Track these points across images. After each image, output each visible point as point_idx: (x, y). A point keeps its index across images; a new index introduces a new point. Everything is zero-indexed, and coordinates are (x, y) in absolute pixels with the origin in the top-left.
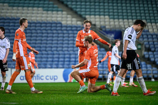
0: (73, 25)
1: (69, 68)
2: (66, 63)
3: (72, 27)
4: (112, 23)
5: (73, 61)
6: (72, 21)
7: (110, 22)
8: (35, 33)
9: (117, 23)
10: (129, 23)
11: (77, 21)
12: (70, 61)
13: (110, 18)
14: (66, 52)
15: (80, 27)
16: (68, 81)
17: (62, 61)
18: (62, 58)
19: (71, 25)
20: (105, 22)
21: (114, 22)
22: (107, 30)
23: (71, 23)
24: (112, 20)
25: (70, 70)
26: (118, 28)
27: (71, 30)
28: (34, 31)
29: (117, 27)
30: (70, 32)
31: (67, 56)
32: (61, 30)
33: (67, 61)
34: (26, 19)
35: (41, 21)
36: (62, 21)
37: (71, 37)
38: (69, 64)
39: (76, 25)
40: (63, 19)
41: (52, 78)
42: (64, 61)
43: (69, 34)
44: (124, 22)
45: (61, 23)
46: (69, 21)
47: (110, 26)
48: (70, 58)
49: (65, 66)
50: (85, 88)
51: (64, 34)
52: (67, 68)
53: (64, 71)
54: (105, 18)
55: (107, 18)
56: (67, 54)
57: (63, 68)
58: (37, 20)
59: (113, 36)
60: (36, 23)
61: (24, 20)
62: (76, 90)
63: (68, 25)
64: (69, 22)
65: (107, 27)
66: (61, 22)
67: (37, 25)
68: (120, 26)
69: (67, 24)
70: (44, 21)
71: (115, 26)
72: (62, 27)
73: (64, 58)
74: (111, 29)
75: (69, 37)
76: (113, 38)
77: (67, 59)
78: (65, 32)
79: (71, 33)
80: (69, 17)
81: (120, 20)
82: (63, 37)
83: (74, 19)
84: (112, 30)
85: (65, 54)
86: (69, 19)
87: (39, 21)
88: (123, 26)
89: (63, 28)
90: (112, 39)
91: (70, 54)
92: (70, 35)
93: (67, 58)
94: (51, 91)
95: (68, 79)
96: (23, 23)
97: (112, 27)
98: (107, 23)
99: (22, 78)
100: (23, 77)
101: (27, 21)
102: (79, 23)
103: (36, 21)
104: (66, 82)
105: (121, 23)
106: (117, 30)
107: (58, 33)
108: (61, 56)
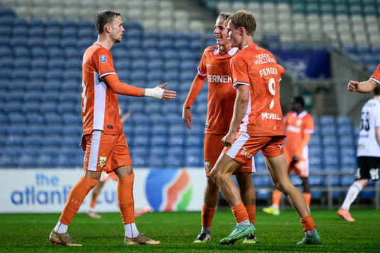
0: (179, 33)
1: (164, 166)
2: (156, 151)
3: (173, 38)
4: (300, 27)
5: (177, 145)
6: (174, 19)
7: (292, 23)
8: (57, 56)
9: (314, 27)
10: (351, 25)
11: (191, 19)
12: (166, 146)
13: (294, 12)
14: (156, 117)
15: (198, 38)
16: (163, 207)
17: (141, 145)
18: (142, 134)
19: (170, 32)
20: (277, 22)
21: (307, 23)
22: (285, 47)
23: (172, 27)
24: (298, 17)
25: (167, 171)
26: (318, 42)
27: (173, 48)
28: (54, 51)
29: (316, 37)
30: (168, 53)
31: (157, 129)
32: (140, 47)
33: (158, 145)
34: (119, 14)
35: (76, 20)
36: (143, 18)
37: (172, 69)
38: (164, 156)
39: (186, 33)
40: (148, 13)
41: (110, 198)
42: (149, 146)
43: (164, 59)
44: (337, 24)
45: (139, 27)
46: (165, 18)
47: (293, 34)
48: (167, 135)
49: (154, 160)
50: (249, 229)
51: (148, 59)
52: (157, 166)
53: (150, 177)
54: (277, 12)
55: (284, 11)
56: (159, 123)
57: (146, 166)
58: (64, 17)
59: (302, 66)
60: (61, 26)
61: (110, 15)
62: (187, 234)
63: (163, 33)
64: (165, 24)
65: (284, 38)
66: (139, 21)
67: (66, 31)
68: (324, 35)
69: (159, 30)
70: (85, 20)
71: (309, 34)
72: (141, 37)
73: (150, 135)
74: (296, 44)
75: (164, 69)
76: (303, 75)
77: (157, 140)
78: (152, 53)
79: (172, 58)
80: (166, 8)
81: (326, 18)
82: (147, 70)
83: (181, 14)
84: (301, 47)
85: (151, 124)
86: (164, 13)
87: (70, 20)
88: (333, 36)
89: (147, 43)
90: (300, 78)
91: (168, 124)
92: (169, 64)
93: (160, 134)
94: (109, 238)
95: (160, 201)
96: (107, 26)
97: (299, 38)
98: (284, 27)
99: (17, 198)
100: (21, 194)
101: (117, 21)
102: (197, 26)
103: (60, 20)
104: (156, 211)
105: (329, 28)
106: (315, 47)
107: (132, 59)
108: (139, 129)
